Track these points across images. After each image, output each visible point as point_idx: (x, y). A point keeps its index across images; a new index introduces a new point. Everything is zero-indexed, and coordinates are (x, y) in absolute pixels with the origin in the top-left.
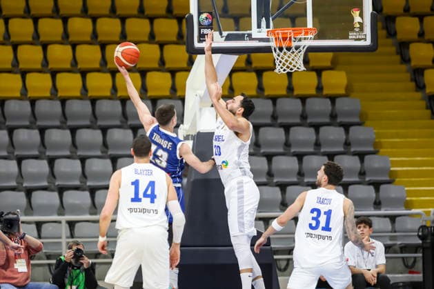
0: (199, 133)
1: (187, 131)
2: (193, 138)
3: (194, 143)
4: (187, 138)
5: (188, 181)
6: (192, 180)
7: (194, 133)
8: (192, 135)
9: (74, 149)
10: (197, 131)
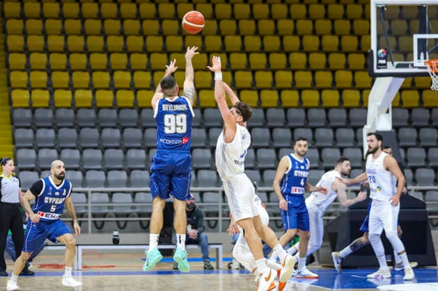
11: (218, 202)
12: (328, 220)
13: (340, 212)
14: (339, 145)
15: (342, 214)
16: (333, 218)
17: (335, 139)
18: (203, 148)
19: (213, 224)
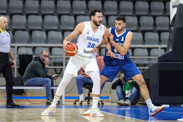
0: (180, 4)
1: (174, 3)
2: (177, 6)
3: (177, 9)
4: (174, 7)
5: (174, 29)
6: (176, 28)
7: (178, 4)
8: (177, 5)
9: (118, 11)
10: (179, 3)
11: (62, 55)
12: (144, 70)
13: (153, 64)
14: (153, 14)
15: (154, 65)
16: (147, 68)
17: (150, 10)
18: (52, 15)
19: (59, 71)
